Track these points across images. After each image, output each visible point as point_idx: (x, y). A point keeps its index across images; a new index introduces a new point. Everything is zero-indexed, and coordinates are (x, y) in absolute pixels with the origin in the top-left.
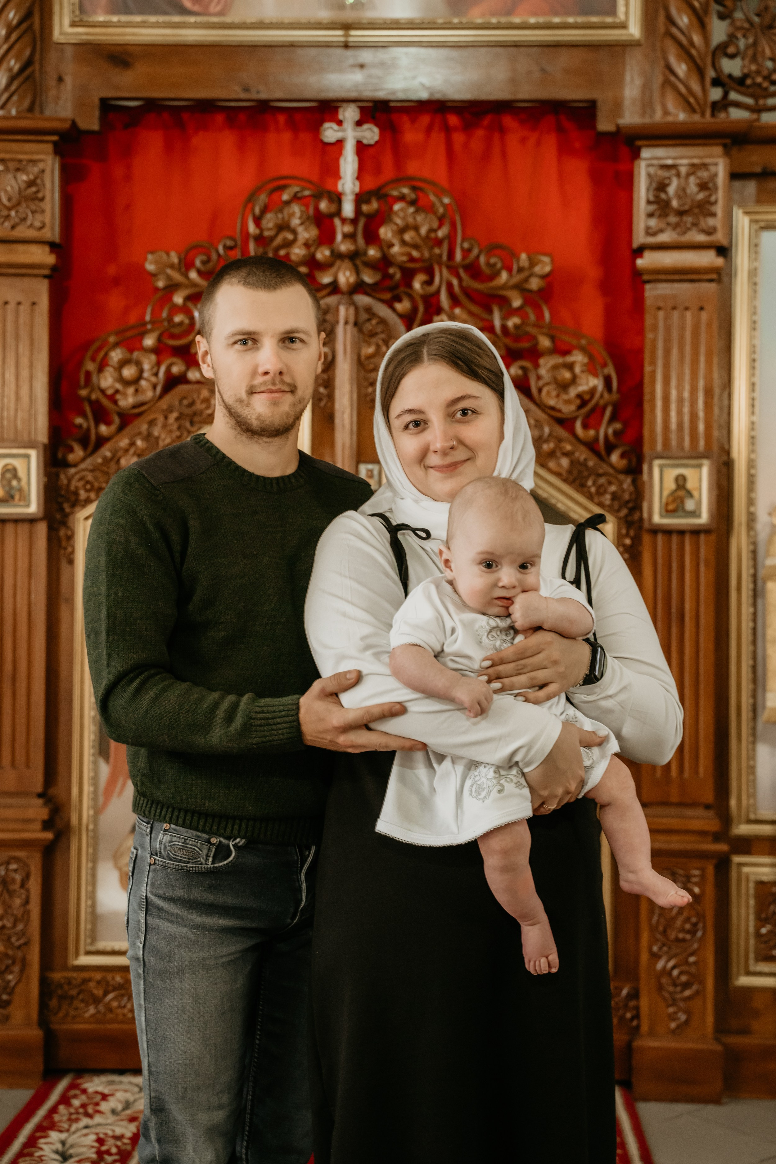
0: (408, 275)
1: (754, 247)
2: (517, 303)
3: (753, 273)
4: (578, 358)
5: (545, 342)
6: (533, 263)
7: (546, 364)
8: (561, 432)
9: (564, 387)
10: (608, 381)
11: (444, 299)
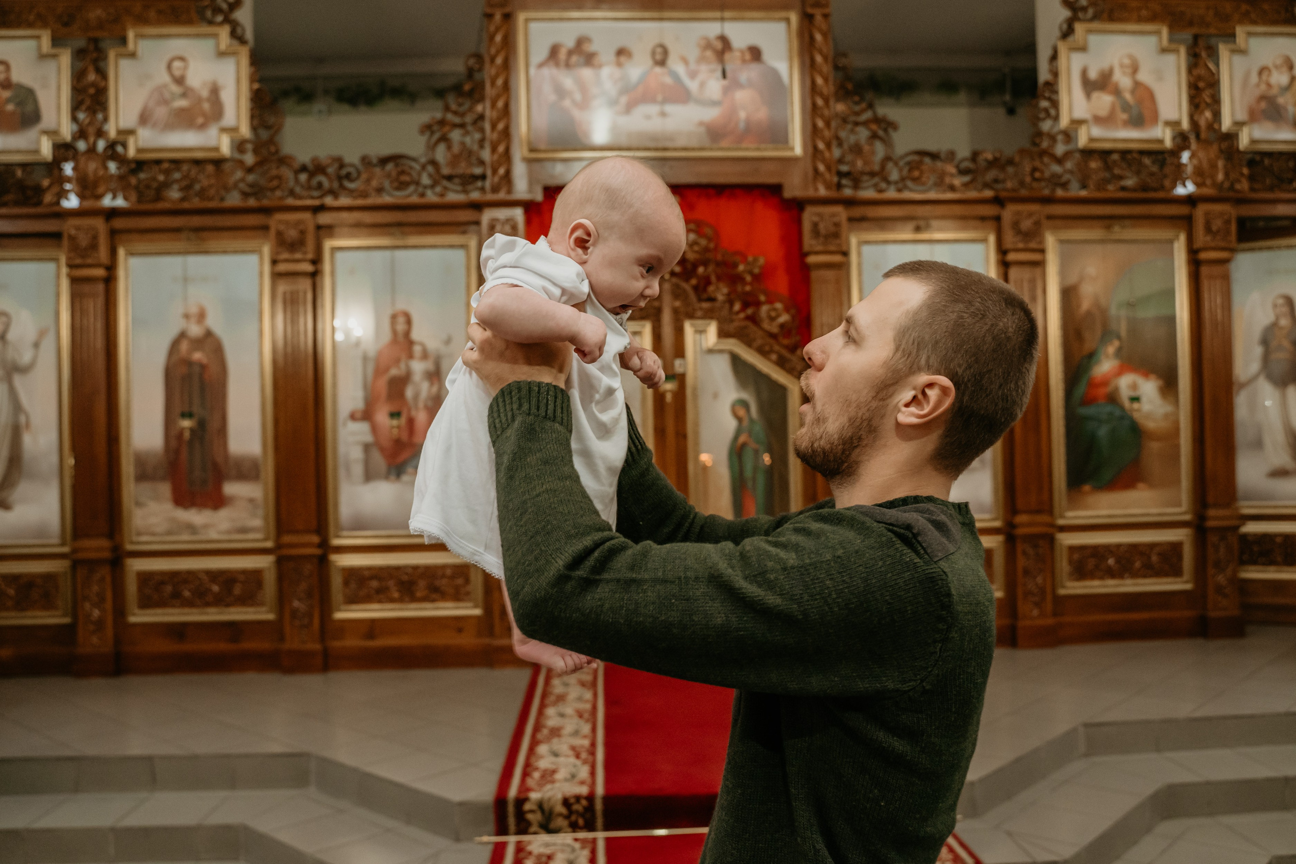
0: (695, 266)
1: (859, 254)
2: (748, 278)
3: (860, 265)
4: (779, 306)
5: (762, 298)
6: (755, 260)
7: (764, 309)
8: (772, 341)
9: (772, 319)
10: (793, 317)
11: (713, 278)
